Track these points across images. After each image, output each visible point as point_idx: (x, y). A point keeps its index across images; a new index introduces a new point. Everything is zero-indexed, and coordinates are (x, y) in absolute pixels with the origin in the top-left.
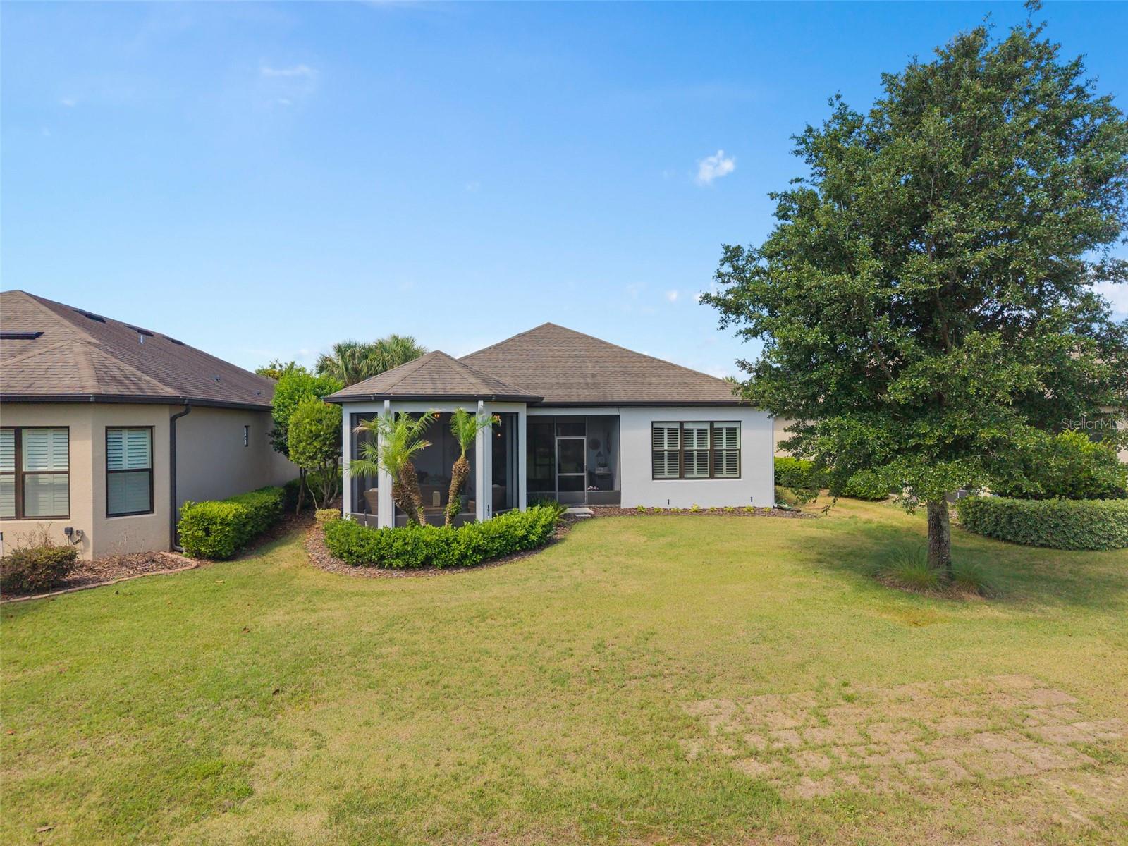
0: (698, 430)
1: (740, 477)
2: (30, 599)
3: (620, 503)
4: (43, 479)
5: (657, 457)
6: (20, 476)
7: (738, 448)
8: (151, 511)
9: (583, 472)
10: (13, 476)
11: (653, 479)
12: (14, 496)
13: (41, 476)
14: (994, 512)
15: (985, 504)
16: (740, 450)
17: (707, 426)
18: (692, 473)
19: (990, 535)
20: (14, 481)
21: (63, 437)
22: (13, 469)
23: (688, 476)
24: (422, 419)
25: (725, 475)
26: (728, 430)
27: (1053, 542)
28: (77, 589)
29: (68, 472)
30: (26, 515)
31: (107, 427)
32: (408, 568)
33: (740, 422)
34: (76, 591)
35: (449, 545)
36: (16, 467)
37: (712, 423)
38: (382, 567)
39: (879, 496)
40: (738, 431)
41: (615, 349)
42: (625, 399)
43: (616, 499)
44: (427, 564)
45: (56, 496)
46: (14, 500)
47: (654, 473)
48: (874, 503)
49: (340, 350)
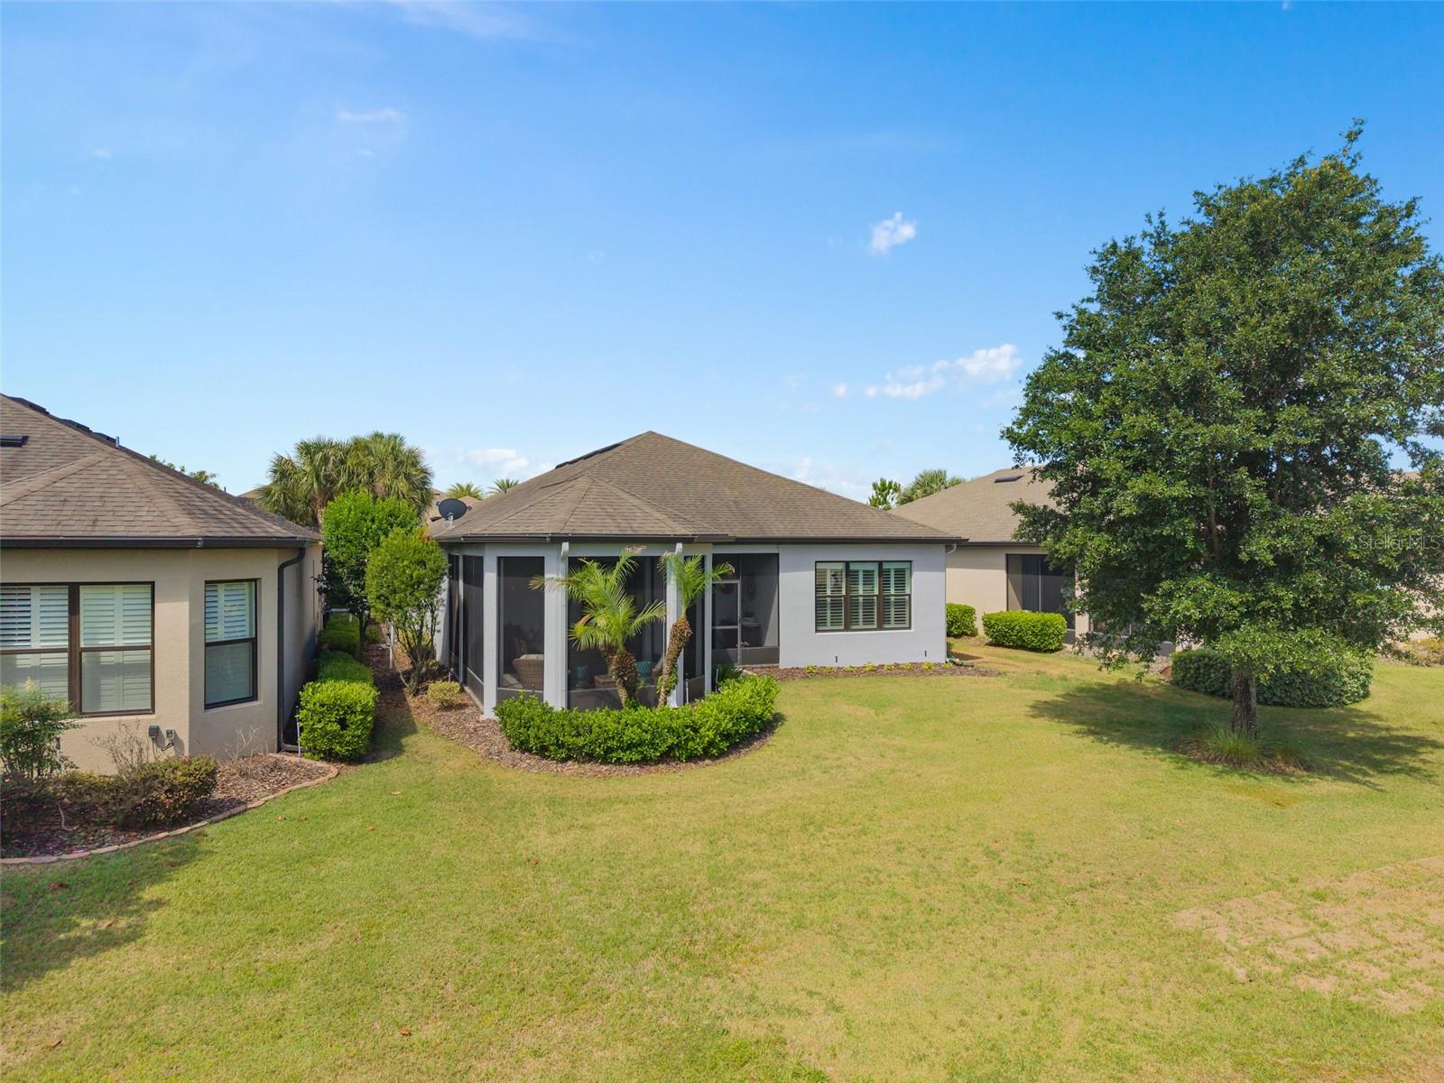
0: (864, 571)
1: (910, 628)
2: (167, 836)
3: (778, 662)
4: (106, 658)
5: (820, 604)
6: (74, 652)
7: (907, 592)
8: (254, 697)
9: (736, 624)
10: (66, 655)
11: (817, 631)
12: (66, 683)
13: (103, 653)
14: (1221, 668)
15: (1210, 659)
16: (910, 595)
17: (875, 567)
18: (857, 622)
19: (1213, 693)
20: (66, 661)
21: (145, 596)
22: (65, 644)
23: (854, 627)
24: (619, 565)
25: (893, 626)
26: (897, 571)
27: (1288, 700)
28: (221, 816)
29: (152, 648)
30: (84, 711)
31: (206, 582)
32: (644, 761)
33: (910, 561)
34: (224, 819)
35: (696, 730)
36: (70, 640)
37: (880, 563)
38: (605, 761)
39: (1053, 647)
40: (907, 573)
41: (745, 469)
42: (787, 534)
43: (773, 656)
44: (667, 757)
45: (126, 681)
46: (66, 689)
47: (817, 624)
48: (1048, 654)
49: (307, 450)
